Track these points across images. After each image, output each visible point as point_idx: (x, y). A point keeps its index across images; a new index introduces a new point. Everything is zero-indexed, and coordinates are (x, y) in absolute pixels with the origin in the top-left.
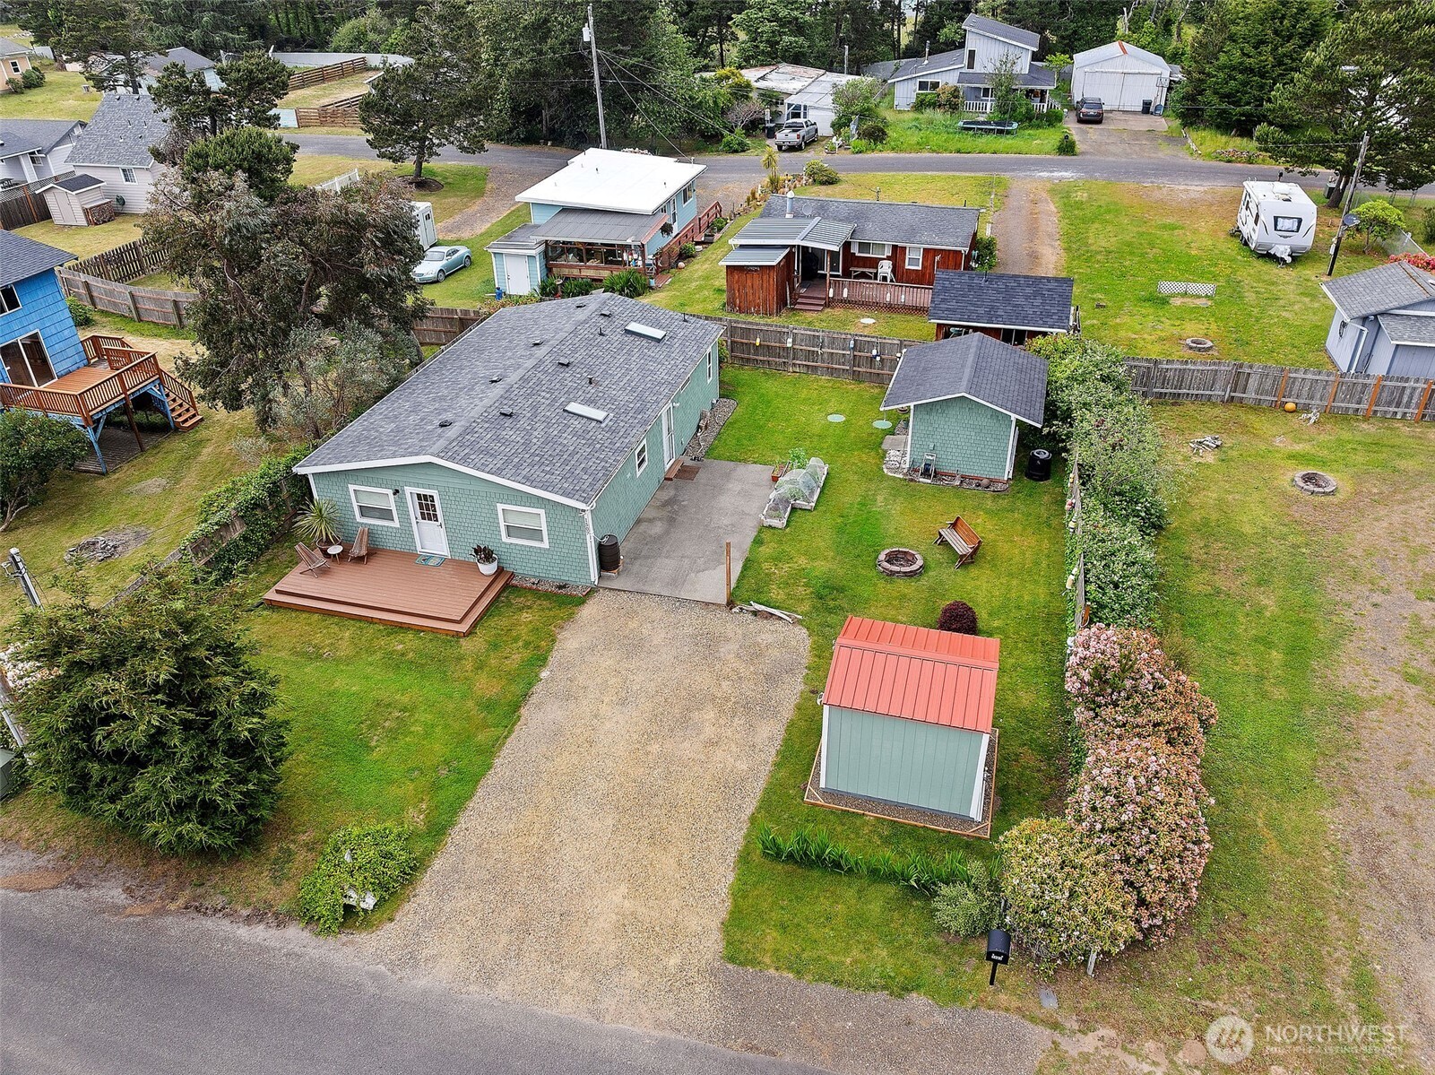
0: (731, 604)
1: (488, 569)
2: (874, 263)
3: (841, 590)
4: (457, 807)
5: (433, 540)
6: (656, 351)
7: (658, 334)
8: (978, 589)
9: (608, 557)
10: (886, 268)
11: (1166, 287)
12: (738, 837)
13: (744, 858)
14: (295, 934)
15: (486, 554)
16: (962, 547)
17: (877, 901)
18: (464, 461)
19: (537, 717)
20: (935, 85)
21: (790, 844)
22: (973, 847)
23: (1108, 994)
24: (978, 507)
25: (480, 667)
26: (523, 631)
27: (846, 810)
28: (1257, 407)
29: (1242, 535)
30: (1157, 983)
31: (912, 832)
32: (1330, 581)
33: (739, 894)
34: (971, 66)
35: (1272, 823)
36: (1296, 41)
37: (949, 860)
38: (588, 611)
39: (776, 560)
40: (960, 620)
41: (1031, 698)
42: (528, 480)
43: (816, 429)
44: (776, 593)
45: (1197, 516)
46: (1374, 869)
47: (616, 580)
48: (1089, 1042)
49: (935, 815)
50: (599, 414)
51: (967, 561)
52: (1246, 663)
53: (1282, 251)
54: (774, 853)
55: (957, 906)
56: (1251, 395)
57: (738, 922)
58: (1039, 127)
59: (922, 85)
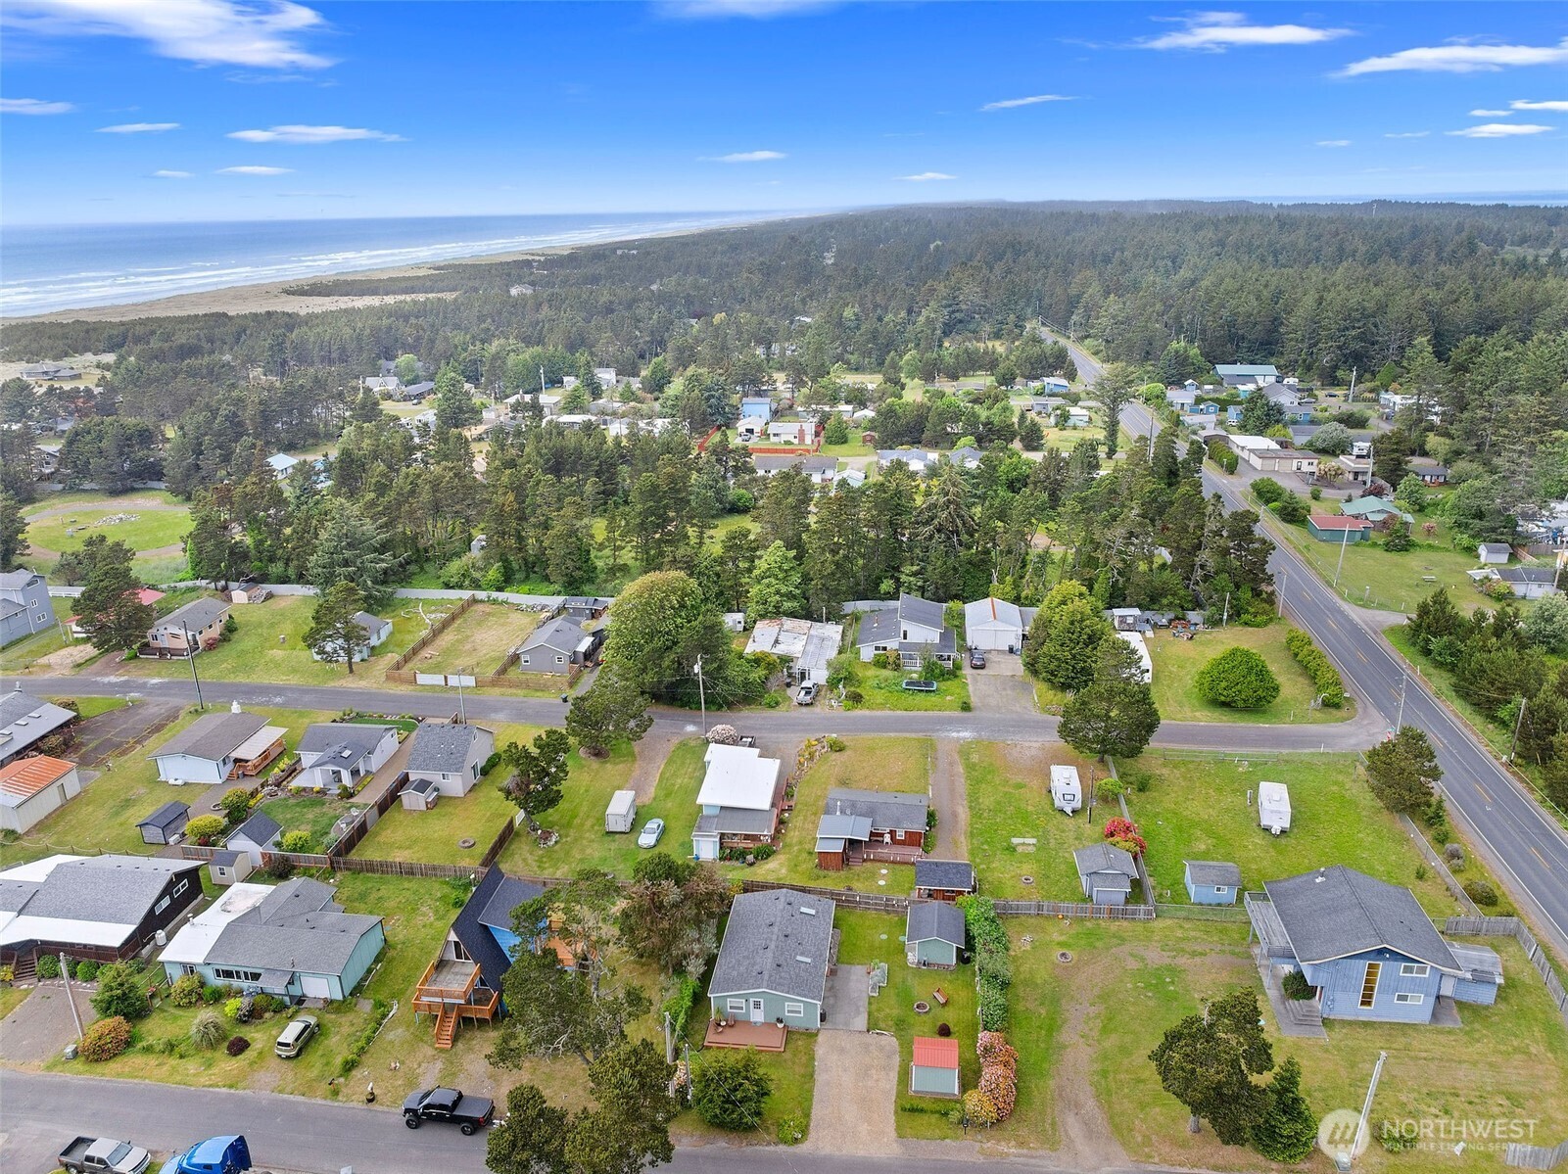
0: (868, 1031)
1: (780, 1026)
2: (882, 835)
3: (904, 1021)
4: (810, 1108)
5: (757, 1016)
6: (815, 922)
7: (813, 912)
8: (949, 1016)
9: (823, 1018)
10: (887, 838)
11: (1015, 841)
12: (893, 1107)
13: (896, 1112)
14: (782, 1148)
15: (780, 1021)
16: (942, 1000)
17: (934, 1118)
18: (775, 989)
19: (820, 1078)
20: (885, 649)
21: (908, 1106)
22: (957, 1102)
23: (993, 1133)
24: (945, 979)
25: (794, 1063)
26: (800, 1048)
27: (921, 1095)
28: (1048, 917)
29: (1037, 984)
30: (1005, 1129)
31: (940, 1100)
32: (1063, 1002)
33: (897, 1122)
34: (905, 638)
35: (1036, 1086)
36: (1081, 645)
37: (952, 1105)
38: (820, 1038)
39: (878, 1010)
40: (945, 1031)
41: (968, 1055)
42: (798, 995)
43: (877, 944)
44: (882, 1025)
45: (1022, 977)
46: (1060, 1095)
47: (827, 1025)
48: (989, 1144)
49: (945, 1094)
50: (809, 960)
51: (944, 1005)
52: (1034, 1036)
53: (1068, 810)
54: (904, 1109)
55: (955, 1116)
56: (1045, 912)
57: (899, 1128)
58: (949, 679)
59: (877, 648)
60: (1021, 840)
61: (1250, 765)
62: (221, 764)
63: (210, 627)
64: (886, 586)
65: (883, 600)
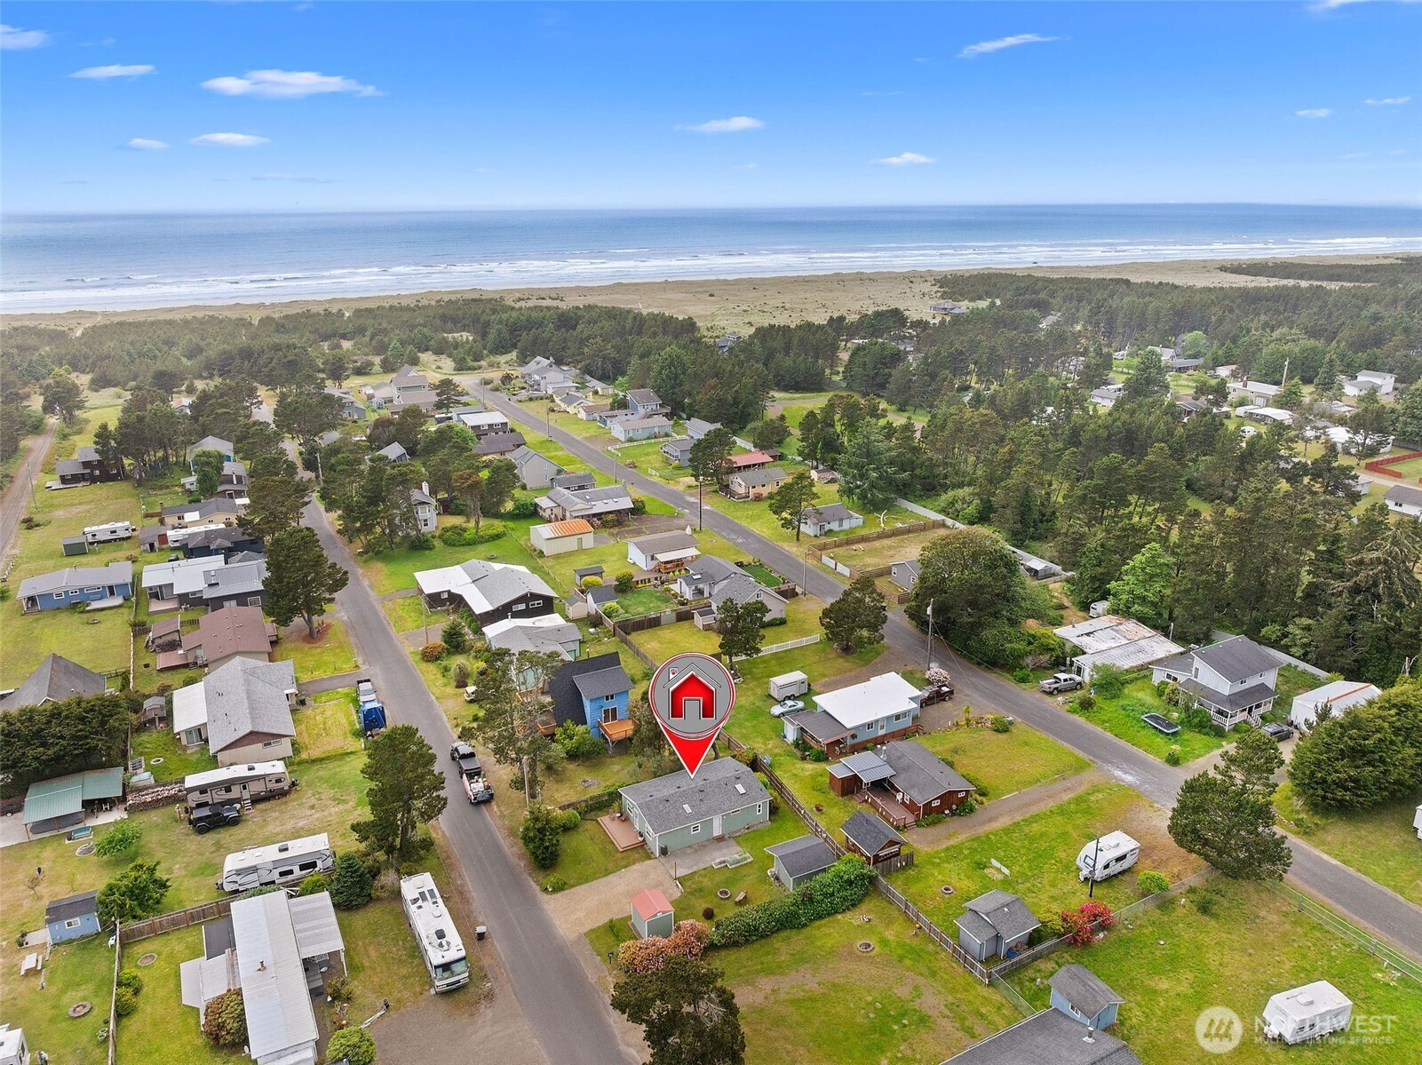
1: (640, 838)
3: (701, 892)
6: (734, 798)
7: (743, 792)
9: (663, 852)
10: (900, 796)
13: (606, 923)
15: (641, 834)
16: (739, 899)
18: (642, 808)
20: (1175, 679)
25: (614, 860)
26: (633, 857)
28: (910, 919)
38: (647, 861)
39: (703, 876)
42: (650, 821)
44: (690, 883)
50: (689, 812)
54: (610, 926)
56: (910, 914)
59: (1169, 676)
60: (998, 865)
61: (1400, 980)
62: (649, 558)
63: (764, 486)
64: (1270, 630)
65: (1260, 643)
